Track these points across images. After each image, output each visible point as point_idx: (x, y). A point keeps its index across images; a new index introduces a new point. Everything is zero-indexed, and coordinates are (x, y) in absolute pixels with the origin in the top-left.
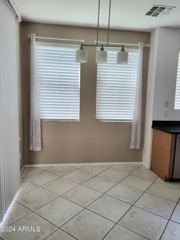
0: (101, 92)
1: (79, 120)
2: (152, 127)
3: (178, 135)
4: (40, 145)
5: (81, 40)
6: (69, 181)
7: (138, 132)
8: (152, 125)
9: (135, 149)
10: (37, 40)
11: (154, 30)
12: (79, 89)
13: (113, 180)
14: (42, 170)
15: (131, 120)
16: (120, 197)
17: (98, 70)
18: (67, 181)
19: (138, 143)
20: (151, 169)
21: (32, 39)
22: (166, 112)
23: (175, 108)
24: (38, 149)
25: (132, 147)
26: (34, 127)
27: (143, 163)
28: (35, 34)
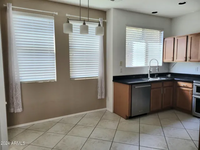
0: (73, 56)
1: (56, 80)
2: (113, 81)
3: (133, 85)
4: (21, 106)
5: (54, 13)
6: (55, 134)
7: (102, 85)
8: (112, 79)
9: (102, 99)
10: (13, 9)
11: (109, 10)
12: (55, 54)
13: (90, 126)
14: (24, 130)
15: (97, 77)
16: (101, 138)
17: (69, 38)
18: (53, 134)
19: (104, 94)
20: (115, 112)
21: (8, 8)
22: (121, 69)
23: (126, 66)
24: (19, 110)
25: (99, 97)
26: (14, 90)
27: (107, 109)
28: (11, 4)
